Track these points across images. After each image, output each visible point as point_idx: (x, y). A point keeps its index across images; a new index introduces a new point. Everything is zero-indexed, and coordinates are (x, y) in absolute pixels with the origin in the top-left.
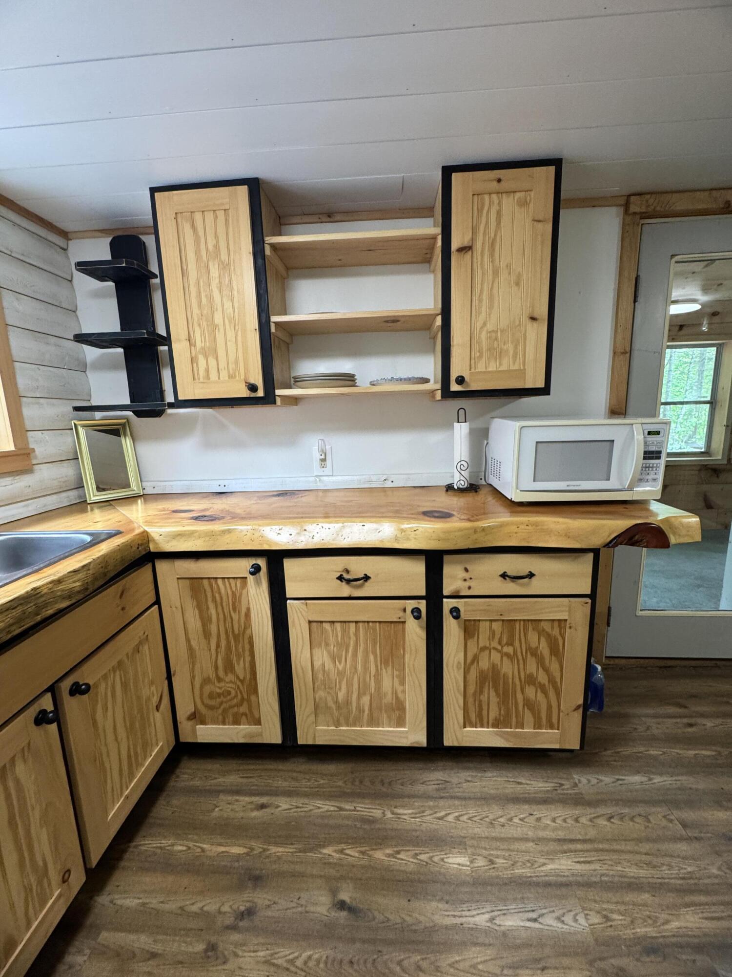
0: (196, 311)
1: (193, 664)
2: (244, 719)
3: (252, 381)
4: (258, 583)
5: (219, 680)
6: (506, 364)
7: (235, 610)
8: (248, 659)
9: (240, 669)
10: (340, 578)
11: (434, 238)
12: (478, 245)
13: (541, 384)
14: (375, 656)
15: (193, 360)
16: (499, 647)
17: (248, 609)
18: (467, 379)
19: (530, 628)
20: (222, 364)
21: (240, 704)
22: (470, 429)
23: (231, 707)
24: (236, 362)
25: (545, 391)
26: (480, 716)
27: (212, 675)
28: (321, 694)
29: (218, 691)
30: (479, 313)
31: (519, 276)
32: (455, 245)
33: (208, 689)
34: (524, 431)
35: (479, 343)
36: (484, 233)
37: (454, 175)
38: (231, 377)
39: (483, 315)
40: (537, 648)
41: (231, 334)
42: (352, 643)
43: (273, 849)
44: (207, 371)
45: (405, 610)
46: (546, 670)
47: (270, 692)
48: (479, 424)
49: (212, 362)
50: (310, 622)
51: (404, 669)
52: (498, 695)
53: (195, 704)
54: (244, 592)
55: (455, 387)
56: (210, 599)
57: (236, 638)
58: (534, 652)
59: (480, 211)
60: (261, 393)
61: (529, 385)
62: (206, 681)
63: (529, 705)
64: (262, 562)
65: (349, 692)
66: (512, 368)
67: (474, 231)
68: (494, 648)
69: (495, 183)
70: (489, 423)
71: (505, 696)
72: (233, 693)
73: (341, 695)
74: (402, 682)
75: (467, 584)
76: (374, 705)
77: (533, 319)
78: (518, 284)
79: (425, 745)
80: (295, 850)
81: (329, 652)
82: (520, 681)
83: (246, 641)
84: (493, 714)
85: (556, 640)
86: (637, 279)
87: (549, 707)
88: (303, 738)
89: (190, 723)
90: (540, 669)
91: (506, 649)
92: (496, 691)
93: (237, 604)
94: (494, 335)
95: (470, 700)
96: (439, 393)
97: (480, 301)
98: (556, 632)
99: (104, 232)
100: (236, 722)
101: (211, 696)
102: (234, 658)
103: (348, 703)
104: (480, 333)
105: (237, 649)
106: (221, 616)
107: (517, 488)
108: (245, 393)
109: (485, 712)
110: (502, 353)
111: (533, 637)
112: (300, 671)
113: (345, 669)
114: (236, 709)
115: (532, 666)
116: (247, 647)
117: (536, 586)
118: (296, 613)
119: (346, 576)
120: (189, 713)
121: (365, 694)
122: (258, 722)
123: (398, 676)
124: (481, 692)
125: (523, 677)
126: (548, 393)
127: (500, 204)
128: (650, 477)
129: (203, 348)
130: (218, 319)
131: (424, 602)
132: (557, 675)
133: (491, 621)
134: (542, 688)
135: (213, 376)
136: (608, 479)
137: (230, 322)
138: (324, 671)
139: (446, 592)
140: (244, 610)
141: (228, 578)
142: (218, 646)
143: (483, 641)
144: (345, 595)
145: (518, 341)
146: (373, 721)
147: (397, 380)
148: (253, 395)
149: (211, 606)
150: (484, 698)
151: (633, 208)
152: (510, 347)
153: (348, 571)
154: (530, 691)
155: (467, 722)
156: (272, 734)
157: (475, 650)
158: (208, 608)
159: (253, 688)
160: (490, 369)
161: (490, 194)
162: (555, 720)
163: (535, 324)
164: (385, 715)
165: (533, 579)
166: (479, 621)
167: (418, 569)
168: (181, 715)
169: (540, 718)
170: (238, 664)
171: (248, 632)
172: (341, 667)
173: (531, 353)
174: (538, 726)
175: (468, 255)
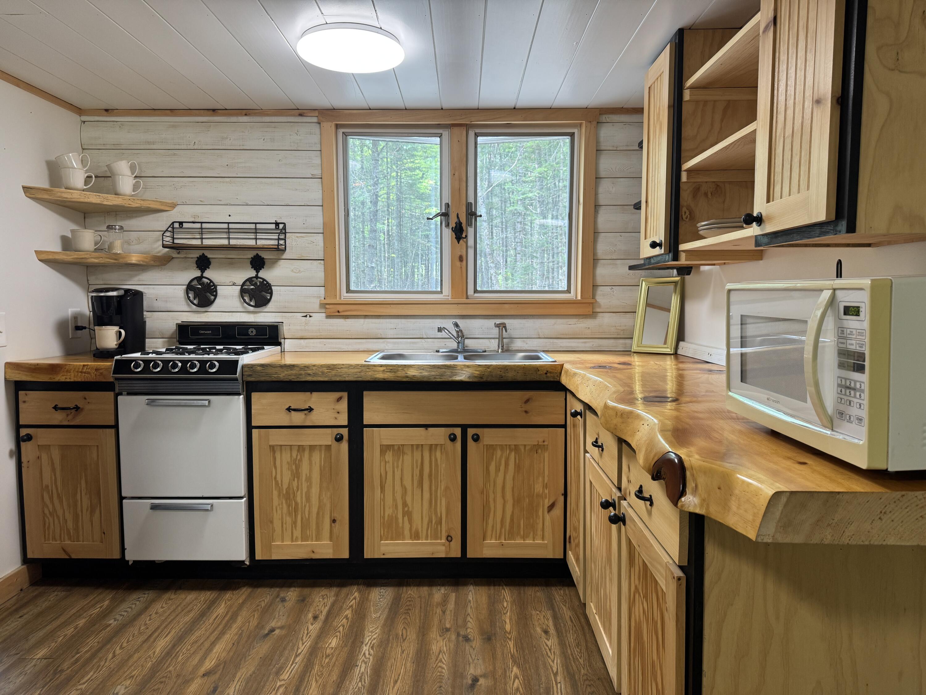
3: (661, 237)
12: (782, 12)
13: (825, 214)
30: (778, 112)
35: (778, 158)
43: (511, 644)
75: (629, 487)
80: (512, 652)
104: (779, 141)
107: (729, 390)
119: (597, 440)
128: (855, 409)
153: (599, 436)
160: (784, 198)
163: (820, 111)
165: (652, 507)
173: (814, 164)
175: (771, 31)
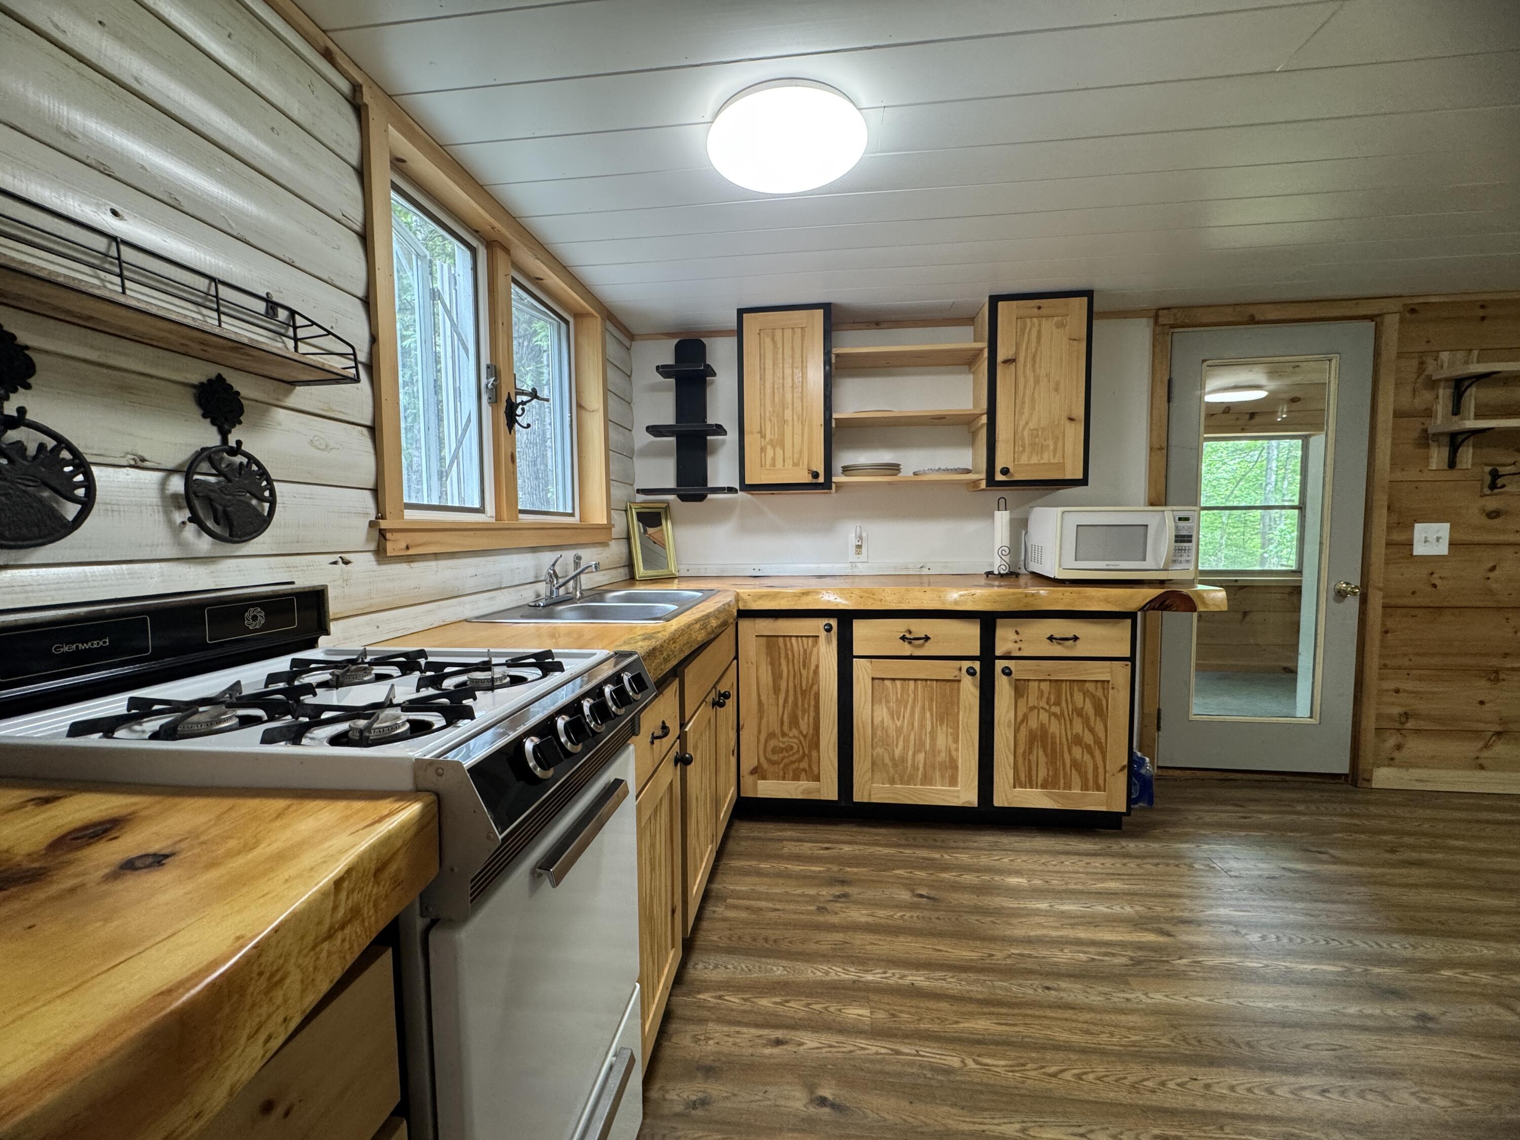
0: (769, 408)
1: (761, 718)
2: (803, 775)
3: (815, 469)
4: (829, 641)
5: (784, 734)
6: (1047, 457)
7: (804, 668)
8: (812, 714)
9: (805, 724)
10: (903, 638)
11: (981, 350)
12: (1021, 359)
13: (1079, 475)
14: (932, 714)
15: (763, 450)
16: (1047, 707)
17: (817, 667)
18: (1011, 470)
19: (1076, 689)
20: (788, 453)
21: (800, 760)
23: (793, 762)
24: (801, 452)
25: (1084, 482)
26: (1030, 780)
27: (778, 731)
28: (879, 750)
29: (781, 745)
30: (1022, 413)
31: (1057, 384)
32: (1000, 359)
33: (773, 743)
34: (1067, 517)
35: (1023, 439)
36: (1027, 348)
37: (1000, 303)
38: (795, 465)
39: (1025, 417)
40: (1083, 708)
41: (798, 428)
42: (910, 700)
43: (849, 869)
44: (774, 459)
45: (960, 669)
46: (1092, 730)
47: (831, 746)
48: (1020, 512)
49: (779, 452)
50: (873, 679)
51: (958, 727)
52: (1046, 755)
53: (759, 760)
54: (815, 650)
55: (999, 477)
56: (783, 655)
57: (803, 693)
58: (1080, 713)
59: (1023, 330)
60: (821, 479)
61: (1068, 476)
62: (771, 735)
63: (1076, 764)
64: (834, 622)
65: (906, 748)
66: (1052, 461)
67: (1018, 346)
68: (1043, 708)
69: (1036, 310)
70: (1028, 513)
71: (1053, 756)
72: (795, 749)
73: (898, 752)
74: (956, 741)
75: (1017, 646)
76: (928, 763)
77: (1071, 419)
78: (1057, 390)
79: (976, 805)
80: (868, 870)
81: (888, 708)
82: (1067, 740)
83: (812, 697)
84: (1043, 773)
85: (1100, 700)
86: (1170, 381)
87: (1096, 768)
88: (860, 795)
89: (752, 778)
90: (1086, 730)
91: (1054, 709)
92: (1045, 751)
93: (807, 661)
94: (1035, 432)
95: (1020, 760)
96: (983, 485)
97: (1023, 403)
98: (1100, 693)
99: (670, 335)
100: (796, 778)
101: (774, 751)
102: (800, 714)
103: (903, 760)
104: (1023, 429)
105: (803, 705)
106: (792, 673)
107: (1060, 566)
108: (807, 479)
109: (1034, 773)
110: (1043, 449)
111: (1079, 698)
112: (861, 726)
113: (902, 727)
114: (795, 766)
115: (1078, 727)
116: (812, 703)
117: (1080, 650)
118: (861, 671)
119: (908, 636)
120: (751, 768)
121: (920, 751)
122: (817, 778)
123: (951, 734)
124: (1030, 752)
125: (1069, 737)
126: (1087, 484)
127: (1040, 325)
128: (1184, 558)
129: (771, 440)
130: (788, 414)
131: (978, 662)
132: (1102, 735)
133: (1040, 681)
134: (1089, 749)
135: (779, 464)
136: (1144, 560)
137: (798, 419)
138: (883, 728)
139: (998, 653)
140: (813, 668)
141: (802, 637)
142: (786, 701)
143: (1032, 701)
144: (908, 654)
145: (1058, 439)
146: (927, 780)
147: (944, 470)
148: (814, 481)
149: (783, 662)
150: (1033, 758)
151: (1162, 320)
152: (1051, 443)
153: (910, 632)
154: (1077, 752)
155: (1017, 782)
156: (829, 790)
157: (1025, 710)
158: (780, 664)
159: (815, 744)
160: (1032, 462)
161: (1031, 318)
162: (1101, 782)
163: (1073, 424)
164: (938, 773)
165: (1078, 642)
166: (1028, 680)
167: (972, 631)
168: (745, 768)
169: (1087, 779)
170: (803, 719)
171: (815, 688)
172: (899, 724)
173: (1069, 449)
174: (1085, 787)
175: (1013, 366)
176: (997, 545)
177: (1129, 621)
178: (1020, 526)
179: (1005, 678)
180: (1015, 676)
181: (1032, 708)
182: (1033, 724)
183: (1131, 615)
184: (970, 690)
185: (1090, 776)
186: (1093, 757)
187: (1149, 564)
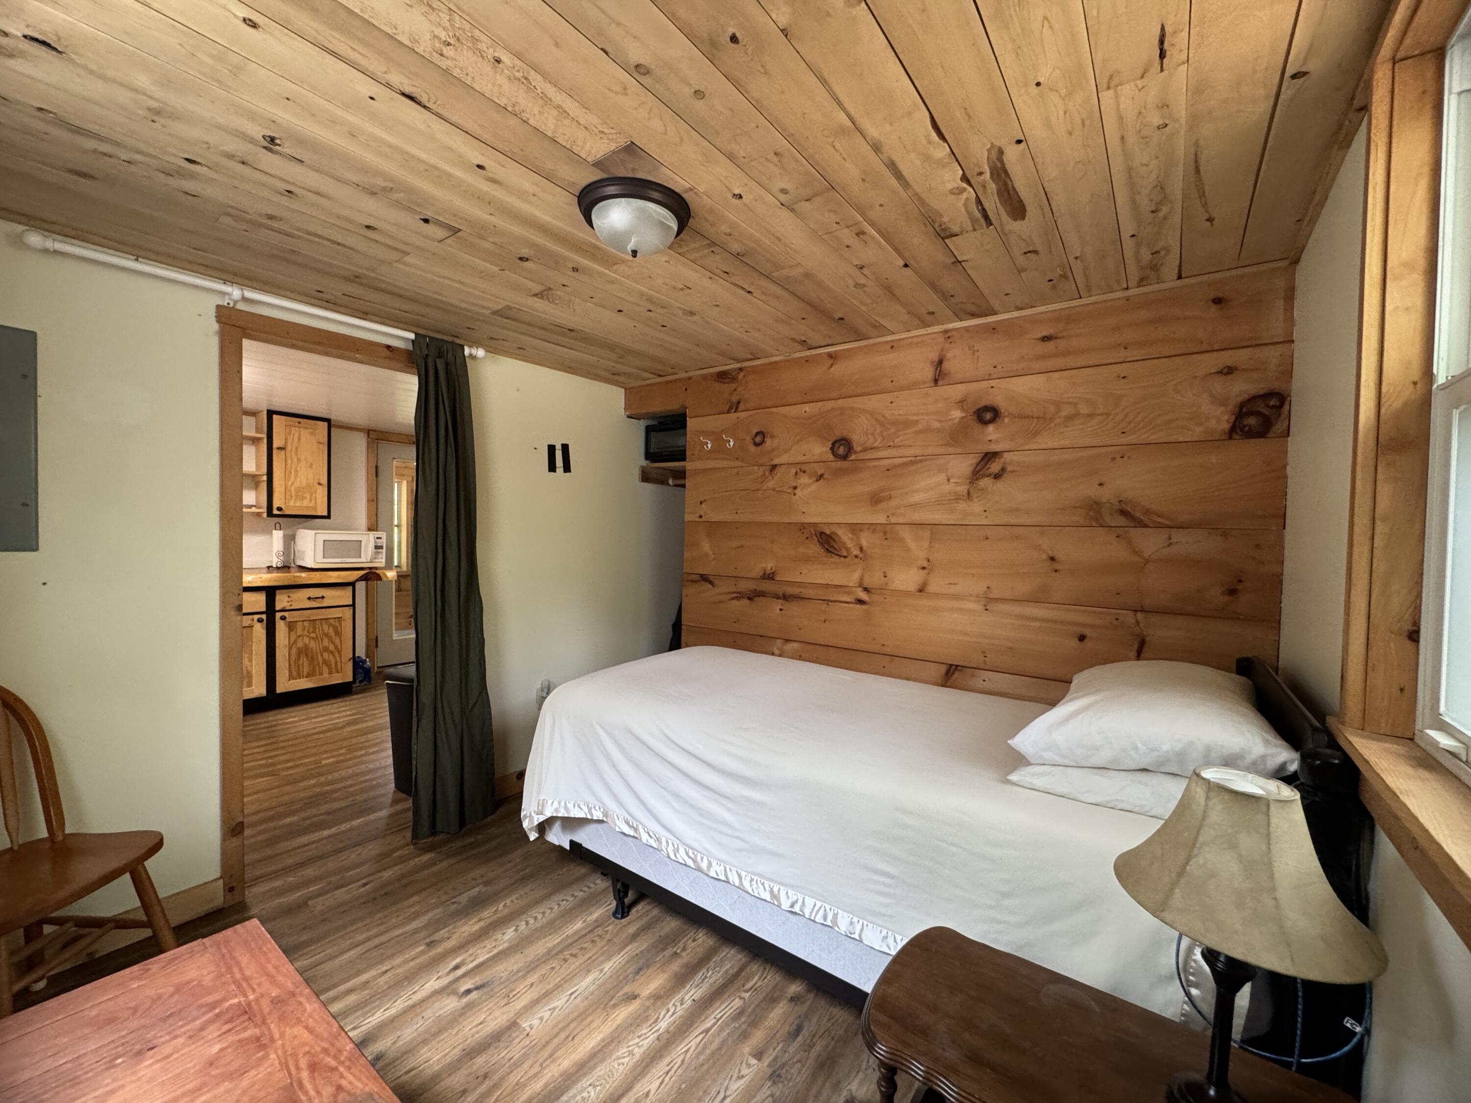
6: (305, 503)
11: (263, 438)
12: (289, 448)
13: (325, 513)
16: (308, 634)
18: (284, 509)
19: (324, 623)
22: (284, 535)
25: (328, 517)
26: (299, 675)
30: (290, 477)
31: (311, 464)
32: (276, 444)
34: (318, 535)
35: (290, 491)
36: (291, 443)
37: (274, 416)
39: (292, 480)
40: (328, 633)
45: (253, 620)
48: (289, 532)
51: (253, 652)
52: (308, 660)
55: (275, 512)
58: (327, 635)
59: (288, 434)
61: (319, 514)
63: (325, 662)
66: (308, 505)
67: (286, 440)
68: (305, 635)
69: (296, 423)
70: (295, 532)
71: (312, 660)
74: (251, 661)
75: (289, 604)
77: (320, 484)
78: (310, 468)
79: (265, 695)
82: (320, 650)
84: (306, 670)
85: (337, 627)
86: (377, 467)
87: (336, 663)
90: (330, 643)
91: (312, 635)
92: (307, 658)
94: (298, 488)
95: (293, 664)
96: (265, 515)
97: (291, 472)
98: (337, 624)
104: (290, 488)
107: (314, 562)
109: (301, 671)
110: (303, 498)
111: (326, 628)
115: (326, 642)
117: (326, 603)
124: (299, 659)
125: (321, 648)
126: (330, 518)
127: (300, 433)
128: (380, 557)
131: (265, 615)
132: (338, 644)
133: (303, 621)
134: (332, 652)
139: (277, 608)
143: (299, 632)
145: (312, 494)
150: (300, 662)
151: (371, 436)
152: (308, 496)
154: (326, 655)
155: (291, 677)
157: (295, 638)
160: (296, 505)
161: (295, 427)
162: (339, 668)
163: (321, 487)
165: (324, 599)
166: (296, 622)
167: (261, 598)
169: (331, 669)
173: (319, 501)
174: (330, 673)
175: (283, 452)
176: (275, 551)
177: (351, 588)
178: (289, 540)
179: (282, 622)
180: (288, 620)
181: (299, 636)
182: (300, 644)
183: (352, 584)
184: (259, 631)
185: (333, 666)
186: (334, 656)
187: (363, 559)
